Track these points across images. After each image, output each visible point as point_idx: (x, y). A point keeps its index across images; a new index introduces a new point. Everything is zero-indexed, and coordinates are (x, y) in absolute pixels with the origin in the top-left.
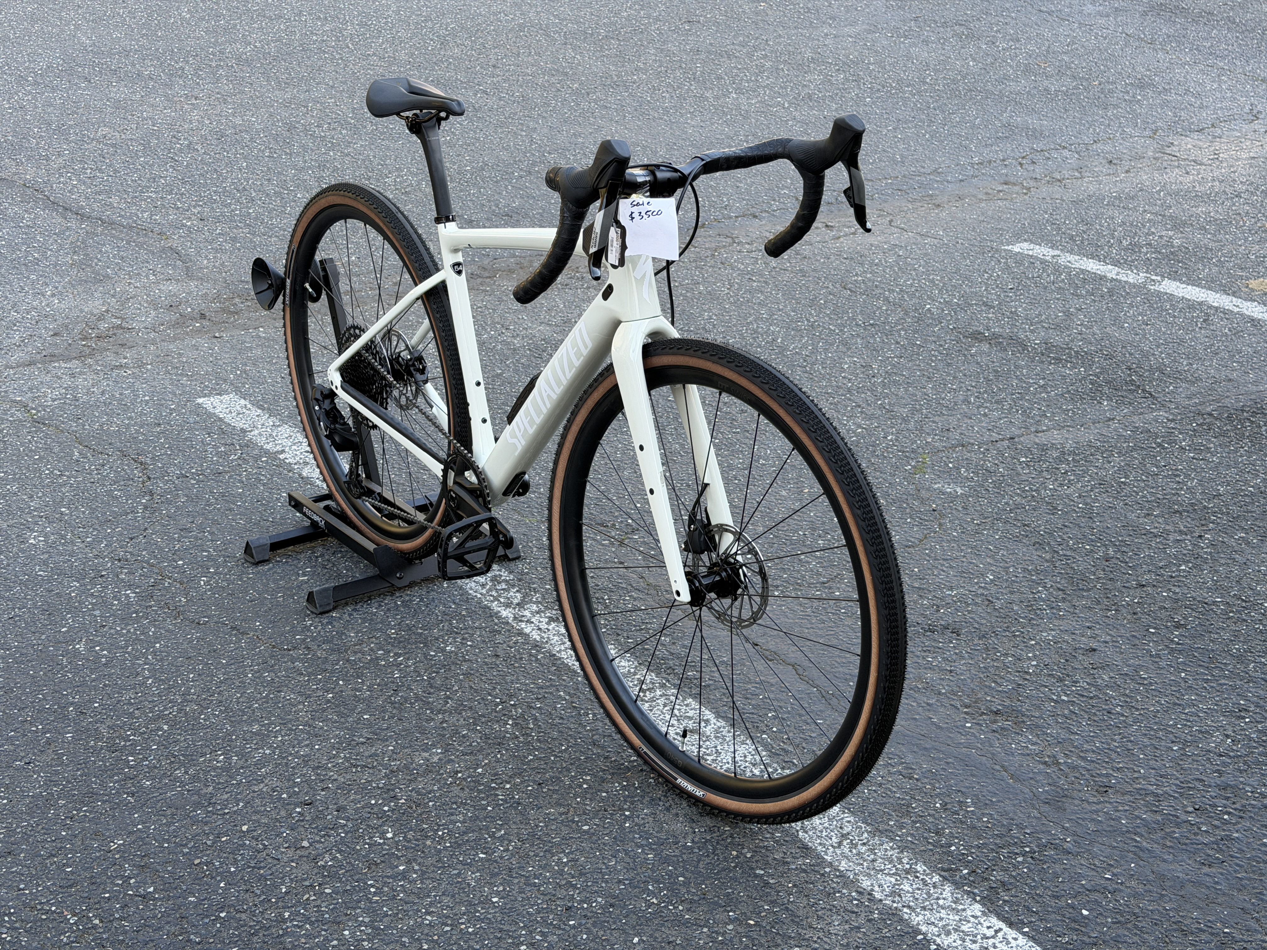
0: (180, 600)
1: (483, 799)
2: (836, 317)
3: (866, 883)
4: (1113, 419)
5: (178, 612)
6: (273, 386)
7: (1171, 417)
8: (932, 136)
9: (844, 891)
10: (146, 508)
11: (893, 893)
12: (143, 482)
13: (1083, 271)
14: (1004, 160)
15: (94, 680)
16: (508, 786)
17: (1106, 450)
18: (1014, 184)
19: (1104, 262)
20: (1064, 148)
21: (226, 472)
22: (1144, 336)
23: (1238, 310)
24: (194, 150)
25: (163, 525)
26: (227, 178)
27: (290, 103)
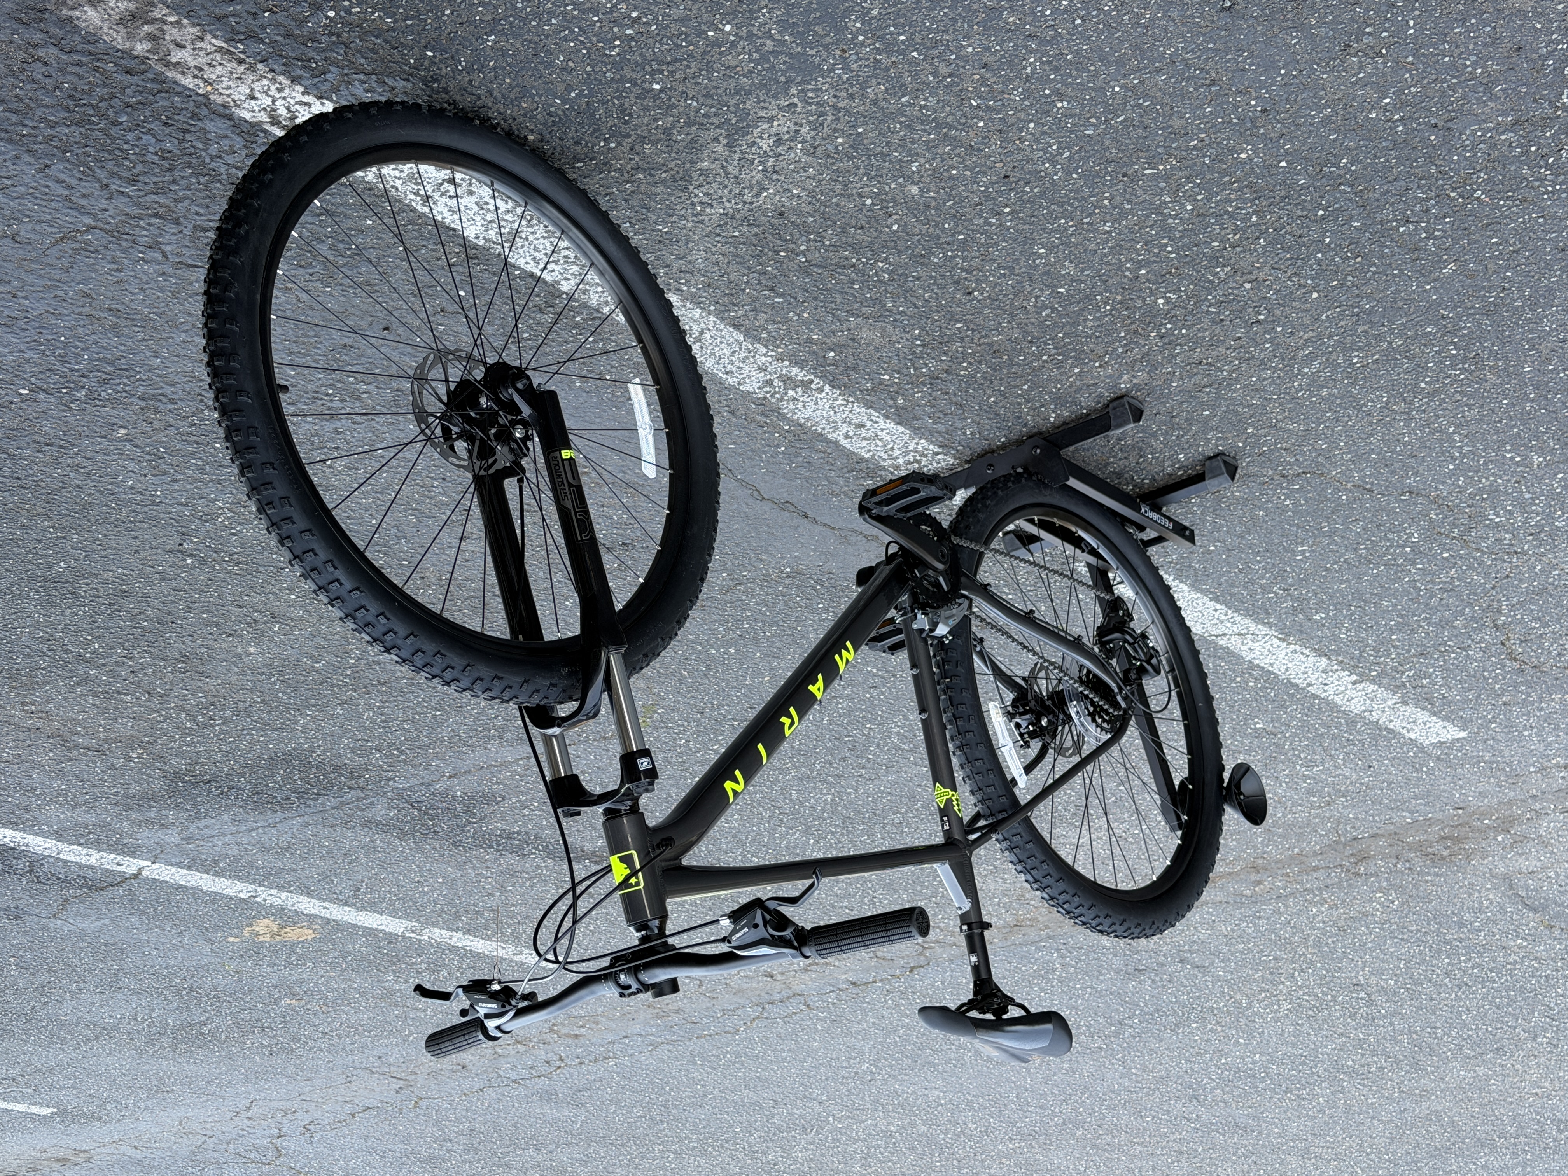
0: (1437, 515)
4: (450, 777)
5: (1437, 503)
6: (1381, 756)
7: (391, 783)
8: (663, 1088)
9: (694, 290)
10: (1499, 611)
12: (1508, 639)
13: (488, 938)
14: (581, 1063)
15: (1515, 426)
16: (1045, 358)
17: (455, 743)
18: (568, 1035)
19: (466, 950)
20: (515, 1081)
21: (1415, 656)
22: (421, 869)
23: (324, 904)
24: (1529, 1032)
25: (1475, 594)
26: (1483, 999)
27: (1421, 1096)
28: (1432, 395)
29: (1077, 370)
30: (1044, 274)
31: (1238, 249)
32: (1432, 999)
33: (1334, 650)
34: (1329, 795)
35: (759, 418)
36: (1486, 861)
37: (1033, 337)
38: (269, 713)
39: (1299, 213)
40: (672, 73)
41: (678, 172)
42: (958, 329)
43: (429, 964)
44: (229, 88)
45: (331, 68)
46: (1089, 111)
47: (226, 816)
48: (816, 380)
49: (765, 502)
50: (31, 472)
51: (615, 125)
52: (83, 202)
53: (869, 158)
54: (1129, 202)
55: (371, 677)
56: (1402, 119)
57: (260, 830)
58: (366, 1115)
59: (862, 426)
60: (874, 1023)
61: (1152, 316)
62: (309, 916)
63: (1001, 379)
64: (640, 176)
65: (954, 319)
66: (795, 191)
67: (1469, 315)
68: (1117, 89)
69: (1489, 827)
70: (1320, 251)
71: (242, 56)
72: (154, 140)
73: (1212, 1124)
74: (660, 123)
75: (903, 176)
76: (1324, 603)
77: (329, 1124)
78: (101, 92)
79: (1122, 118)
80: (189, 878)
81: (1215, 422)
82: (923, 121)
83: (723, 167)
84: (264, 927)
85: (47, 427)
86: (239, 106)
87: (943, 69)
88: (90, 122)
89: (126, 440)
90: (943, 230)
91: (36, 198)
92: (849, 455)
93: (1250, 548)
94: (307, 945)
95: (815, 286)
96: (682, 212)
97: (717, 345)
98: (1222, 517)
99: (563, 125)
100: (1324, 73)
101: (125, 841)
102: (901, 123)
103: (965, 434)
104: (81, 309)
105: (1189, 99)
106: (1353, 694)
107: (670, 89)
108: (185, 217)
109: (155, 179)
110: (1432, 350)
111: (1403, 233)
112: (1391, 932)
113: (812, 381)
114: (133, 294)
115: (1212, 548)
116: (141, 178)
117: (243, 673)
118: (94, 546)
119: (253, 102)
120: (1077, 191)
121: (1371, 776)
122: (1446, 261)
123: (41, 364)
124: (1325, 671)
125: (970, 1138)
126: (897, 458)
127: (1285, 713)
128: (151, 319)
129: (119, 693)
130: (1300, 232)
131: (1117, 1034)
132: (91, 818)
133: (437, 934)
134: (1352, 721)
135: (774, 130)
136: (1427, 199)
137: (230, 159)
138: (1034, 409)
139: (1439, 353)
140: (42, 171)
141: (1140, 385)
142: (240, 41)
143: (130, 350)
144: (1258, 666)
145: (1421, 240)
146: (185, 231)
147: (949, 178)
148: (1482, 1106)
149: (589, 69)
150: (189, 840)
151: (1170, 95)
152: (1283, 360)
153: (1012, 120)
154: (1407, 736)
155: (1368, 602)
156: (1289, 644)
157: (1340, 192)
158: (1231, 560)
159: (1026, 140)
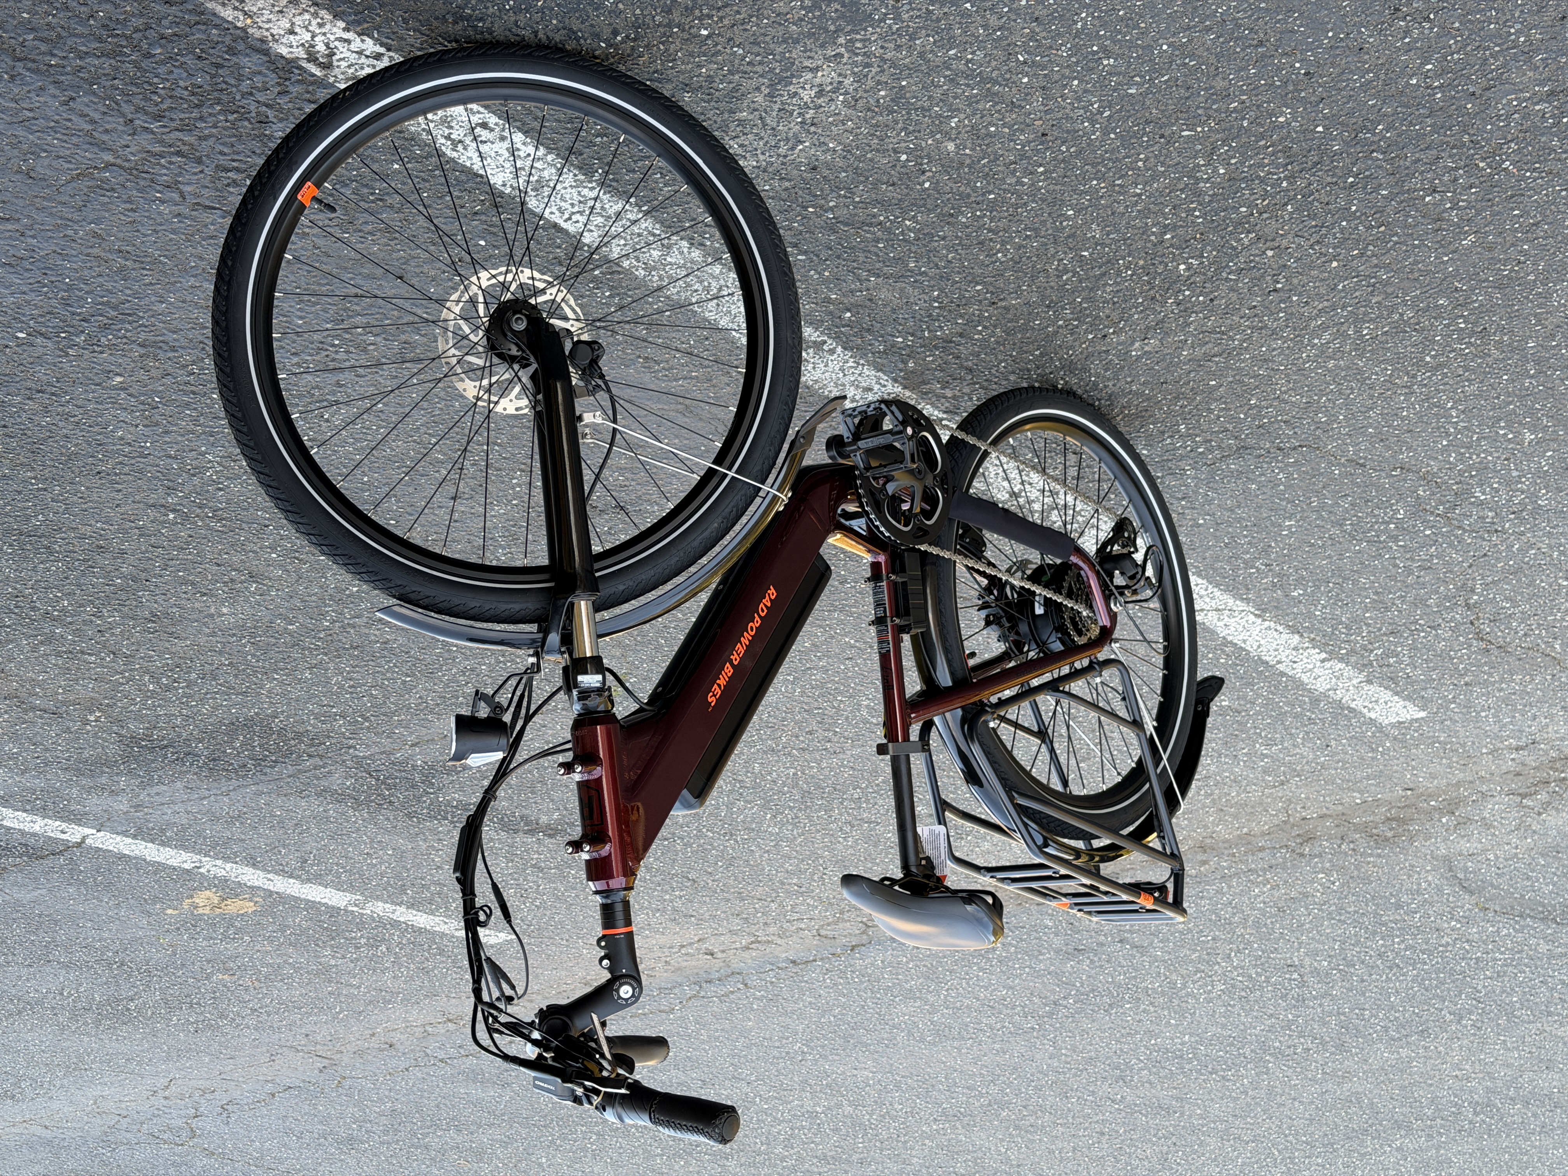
0: (1424, 491)
1: (1086, 309)
2: (706, 846)
3: (696, 254)
4: (412, 745)
5: (1427, 479)
6: (1339, 735)
7: (351, 751)
10: (1473, 591)
11: (669, 247)
12: (1478, 618)
13: (432, 913)
15: (1511, 403)
16: (1061, 323)
17: (422, 710)
19: (407, 925)
20: (441, 1061)
21: (1385, 634)
22: (372, 841)
23: (269, 876)
24: (1454, 1014)
25: (1451, 572)
26: (1413, 981)
27: (1343, 1077)
28: (1435, 369)
29: (1090, 336)
30: (1069, 237)
31: (1265, 216)
32: (1363, 981)
33: (1307, 627)
34: (1284, 773)
36: (1428, 843)
37: (1051, 301)
38: (236, 676)
39: (1329, 179)
40: (721, 19)
42: (978, 291)
43: (368, 939)
44: (269, 21)
46: (1134, 70)
47: (179, 785)
48: (829, 342)
50: (19, 420)
52: (105, 138)
53: (908, 113)
54: (1163, 164)
55: (344, 640)
56: (1441, 86)
57: (212, 798)
58: (287, 1094)
59: (869, 389)
60: (810, 1003)
61: (1172, 283)
62: (252, 888)
63: (1014, 344)
65: (974, 281)
66: (831, 145)
67: (1481, 288)
68: (1165, 47)
69: (1435, 808)
70: (1345, 220)
72: (185, 75)
73: (1136, 1105)
74: (704, 70)
75: (940, 132)
76: (1303, 578)
77: (248, 1104)
78: (137, 22)
79: (1166, 78)
80: (133, 847)
81: (1220, 392)
82: (968, 76)
83: (761, 118)
84: (205, 899)
85: (42, 373)
86: (277, 41)
87: (994, 22)
88: (122, 54)
89: (120, 389)
90: (975, 189)
91: (56, 132)
93: (1239, 522)
94: (246, 919)
95: (839, 244)
97: (734, 303)
98: (1215, 490)
100: (1370, 36)
101: (72, 808)
102: (945, 77)
104: (90, 250)
105: (1235, 60)
106: (1321, 672)
107: (719, 35)
108: (207, 156)
109: (182, 116)
110: (1441, 323)
111: (1428, 204)
112: (1330, 913)
113: (825, 342)
114: (145, 236)
115: (1201, 522)
116: (167, 113)
117: (213, 634)
118: (75, 498)
119: (292, 37)
120: (1112, 151)
121: (1328, 755)
122: (1466, 232)
123: (42, 307)
124: (1296, 649)
125: (894, 1119)
127: (1252, 690)
128: (160, 262)
129: (83, 652)
130: (1328, 199)
131: (1050, 1015)
132: (40, 783)
133: (380, 908)
134: (1315, 701)
135: (818, 81)
136: (1457, 169)
137: (262, 97)
139: (1447, 326)
140: (66, 103)
141: (1150, 353)
143: (135, 295)
144: (1231, 642)
145: (1445, 210)
146: (206, 170)
147: (987, 135)
148: (1402, 1088)
149: (638, 12)
150: (138, 807)
152: (1295, 329)
153: (1056, 77)
154: (1368, 715)
155: (1347, 579)
156: (1264, 620)
157: (1372, 159)
158: (1218, 534)
159: (1068, 98)
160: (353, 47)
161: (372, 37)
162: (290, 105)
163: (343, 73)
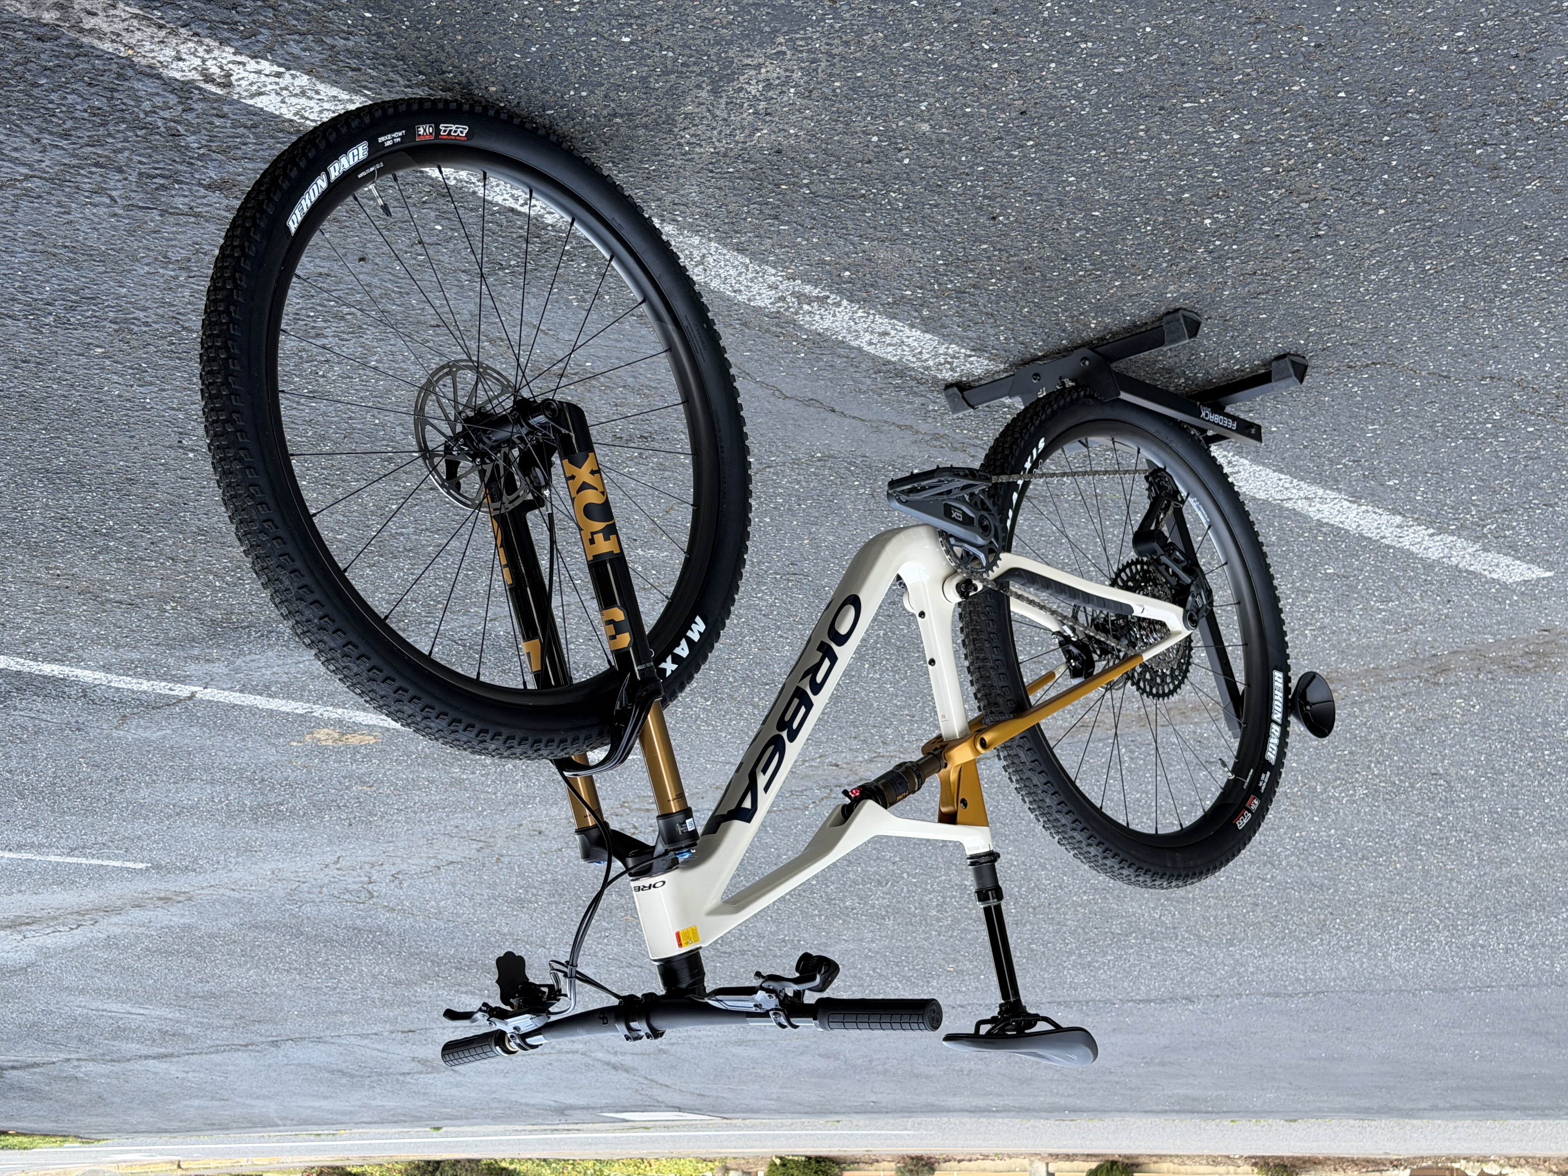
0: (1521, 396)
1: (1107, 260)
5: (1521, 386)
6: (1460, 592)
9: (691, 220)
16: (1081, 273)
28: (1514, 295)
29: (1117, 283)
30: (1076, 199)
31: (1293, 173)
32: (1513, 786)
33: (1409, 509)
34: (1406, 623)
35: (774, 329)
37: (1067, 255)
39: (1361, 138)
40: (641, 26)
41: (660, 117)
42: (984, 250)
44: (153, 51)
45: (262, 30)
46: (1117, 51)
47: (270, 653)
48: (833, 296)
49: (787, 400)
51: (584, 75)
52: (15, 154)
53: (871, 99)
54: (1167, 133)
56: (1477, 51)
58: (451, 867)
59: (886, 334)
61: (1199, 235)
62: (368, 726)
63: (1034, 292)
64: (618, 120)
65: (978, 240)
66: (792, 131)
67: (1554, 226)
68: (1148, 29)
70: (1386, 173)
71: (161, 22)
72: (80, 100)
74: (634, 72)
75: (911, 115)
76: (1397, 471)
77: (416, 874)
78: (14, 57)
79: (1155, 57)
80: (243, 699)
81: (1274, 322)
82: (929, 64)
83: (709, 111)
84: (325, 735)
86: (166, 67)
87: (948, 16)
88: (7, 84)
89: (104, 357)
90: (960, 163)
92: (874, 358)
93: (1316, 428)
94: (370, 749)
95: (823, 214)
96: (670, 151)
97: (721, 268)
99: (527, 77)
100: (1386, 9)
101: (173, 673)
102: (904, 67)
103: (998, 339)
104: (33, 247)
105: (1232, 37)
106: (1431, 544)
107: (642, 41)
108: (127, 165)
109: (89, 134)
110: (1514, 257)
111: (1480, 155)
112: (1472, 731)
113: (828, 297)
114: (87, 233)
115: (1274, 429)
116: (73, 132)
119: (181, 63)
120: (1108, 124)
121: (1450, 608)
124: (1399, 527)
125: (1044, 891)
126: (926, 360)
127: (1357, 560)
128: (109, 255)
130: (1362, 156)
132: (136, 655)
134: (1429, 566)
135: (762, 77)
136: (1508, 123)
137: (166, 114)
138: (1073, 317)
141: (1188, 294)
142: (156, 8)
143: (93, 281)
144: (1327, 524)
147: (964, 115)
149: (547, 25)
150: (237, 671)
151: (1210, 33)
152: (1347, 268)
153: (1030, 61)
154: (1489, 576)
155: (1443, 469)
156: (1360, 505)
157: (1408, 119)
158: (1295, 438)
159: (1047, 79)
160: (248, 67)
161: (267, 59)
162: (199, 120)
163: (246, 91)
